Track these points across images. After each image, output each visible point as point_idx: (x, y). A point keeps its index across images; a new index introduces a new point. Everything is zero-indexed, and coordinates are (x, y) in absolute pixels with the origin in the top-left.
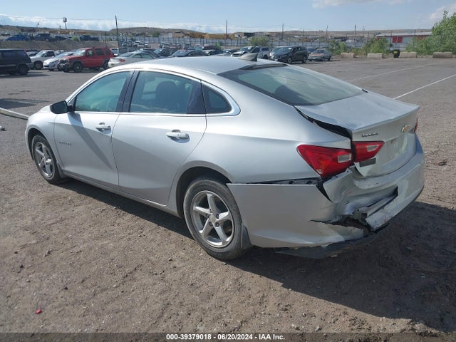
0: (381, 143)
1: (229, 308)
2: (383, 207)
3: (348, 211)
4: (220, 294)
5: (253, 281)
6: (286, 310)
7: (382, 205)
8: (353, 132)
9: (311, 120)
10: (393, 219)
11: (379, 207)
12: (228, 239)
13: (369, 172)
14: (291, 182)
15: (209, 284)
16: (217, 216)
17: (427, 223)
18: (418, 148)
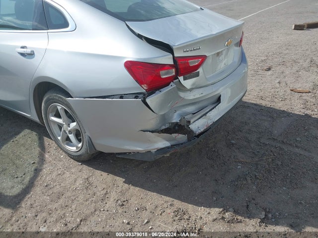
0: (204, 58)
1: (74, 207)
2: (205, 114)
3: (175, 119)
4: (69, 194)
5: (101, 178)
6: (123, 205)
7: (205, 112)
8: (174, 47)
9: (140, 36)
10: (214, 123)
11: (203, 114)
12: (80, 145)
13: (193, 84)
14: (121, 97)
15: (62, 185)
16: (69, 125)
17: (250, 119)
18: (243, 59)
